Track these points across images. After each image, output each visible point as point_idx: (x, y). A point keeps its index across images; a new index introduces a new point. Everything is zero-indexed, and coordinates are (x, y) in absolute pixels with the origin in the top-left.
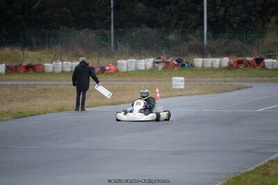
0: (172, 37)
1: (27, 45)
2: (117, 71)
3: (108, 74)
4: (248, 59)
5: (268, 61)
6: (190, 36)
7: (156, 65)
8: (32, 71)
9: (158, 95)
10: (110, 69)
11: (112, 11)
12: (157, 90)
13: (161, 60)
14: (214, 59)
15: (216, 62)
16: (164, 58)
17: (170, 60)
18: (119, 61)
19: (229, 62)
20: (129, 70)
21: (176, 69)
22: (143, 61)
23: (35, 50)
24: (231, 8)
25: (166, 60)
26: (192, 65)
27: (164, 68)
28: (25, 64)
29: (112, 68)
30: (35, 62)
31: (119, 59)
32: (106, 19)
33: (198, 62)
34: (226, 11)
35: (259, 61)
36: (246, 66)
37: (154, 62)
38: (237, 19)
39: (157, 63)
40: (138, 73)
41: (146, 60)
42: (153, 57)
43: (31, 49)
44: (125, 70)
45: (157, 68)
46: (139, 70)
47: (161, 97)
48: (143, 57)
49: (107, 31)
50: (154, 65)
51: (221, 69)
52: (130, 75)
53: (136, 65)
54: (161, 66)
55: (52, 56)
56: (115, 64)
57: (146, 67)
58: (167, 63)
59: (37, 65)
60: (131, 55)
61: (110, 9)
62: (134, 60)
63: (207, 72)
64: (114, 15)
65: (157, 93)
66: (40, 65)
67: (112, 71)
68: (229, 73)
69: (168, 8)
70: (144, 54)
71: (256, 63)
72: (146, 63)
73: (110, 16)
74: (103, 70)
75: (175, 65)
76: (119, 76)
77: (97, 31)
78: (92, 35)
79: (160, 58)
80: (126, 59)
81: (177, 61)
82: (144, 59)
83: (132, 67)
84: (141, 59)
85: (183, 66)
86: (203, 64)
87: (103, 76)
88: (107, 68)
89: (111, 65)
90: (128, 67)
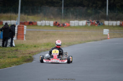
2: (69, 26)
6: (100, 11)
7: (87, 24)
10: (67, 25)
15: (114, 23)
17: (93, 22)
18: (71, 22)
19: (120, 23)
21: (96, 25)
25: (92, 21)
26: (104, 24)
27: (91, 25)
28: (28, 21)
29: (68, 24)
31: (71, 20)
33: (106, 23)
37: (87, 22)
38: (119, 4)
40: (79, 27)
41: (83, 21)
45: (88, 25)
50: (86, 24)
51: (116, 26)
53: (78, 23)
54: (89, 24)
56: (69, 23)
58: (93, 23)
59: (34, 22)
60: (76, 19)
62: (77, 21)
63: (110, 28)
67: (67, 26)
68: (120, 28)
72: (83, 23)
74: (63, 25)
75: (96, 24)
76: (71, 28)
79: (89, 21)
80: (74, 20)
81: (97, 22)
83: (76, 25)
84: (80, 21)
85: (100, 24)
86: (108, 24)
87: (63, 28)
88: (65, 24)
89: (67, 23)
90: (74, 24)
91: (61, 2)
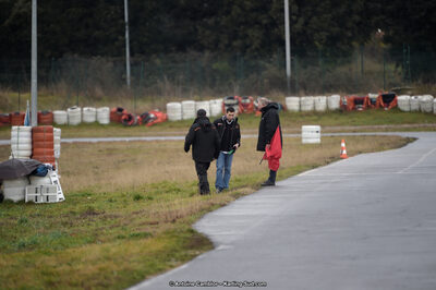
2: (166, 120)
3: (154, 125)
4: (371, 96)
5: (402, 99)
10: (156, 118)
13: (235, 102)
14: (317, 98)
15: (321, 102)
16: (238, 97)
17: (248, 101)
18: (169, 105)
19: (341, 102)
20: (185, 118)
22: (207, 103)
24: (315, 18)
25: (243, 101)
26: (284, 108)
27: (240, 114)
28: (24, 111)
29: (159, 115)
32: (117, 39)
33: (292, 102)
34: (306, 24)
35: (388, 99)
36: (368, 107)
37: (224, 105)
41: (212, 101)
44: (180, 118)
50: (223, 109)
51: (328, 112)
53: (195, 110)
56: (165, 110)
57: (211, 112)
58: (245, 105)
59: (43, 114)
60: (185, 94)
62: (192, 102)
63: (307, 118)
66: (48, 113)
67: (159, 120)
68: (343, 119)
71: (384, 102)
72: (213, 106)
74: (145, 119)
76: (171, 127)
78: (109, 64)
79: (232, 98)
80: (180, 102)
82: (209, 100)
83: (189, 115)
84: (201, 100)
86: (300, 106)
87: (146, 128)
88: (152, 115)
89: (157, 110)
90: (183, 113)
91: (120, 38)
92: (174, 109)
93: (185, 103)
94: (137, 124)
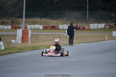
0: (112, 15)
1: (52, 17)
2: (89, 29)
3: (86, 30)
7: (106, 26)
8: (54, 29)
9: (107, 39)
10: (87, 28)
11: (88, 4)
12: (106, 37)
16: (109, 23)
17: (111, 24)
18: (90, 25)
20: (95, 28)
21: (114, 28)
22: (100, 24)
23: (55, 20)
25: (110, 24)
27: (109, 28)
28: (51, 25)
30: (55, 25)
31: (90, 24)
37: (105, 25)
39: (106, 25)
40: (98, 30)
41: (102, 24)
42: (105, 23)
43: (54, 19)
44: (93, 28)
45: (106, 28)
46: (99, 29)
47: (108, 40)
48: (100, 23)
49: (85, 12)
52: (95, 31)
53: (97, 26)
54: (108, 27)
55: (62, 22)
56: (89, 26)
57: (101, 27)
58: (111, 26)
59: (56, 26)
60: (95, 22)
61: (87, 3)
62: (97, 24)
64: (89, 5)
65: (106, 38)
66: (57, 26)
67: (87, 29)
69: (111, 3)
70: (101, 22)
72: (102, 25)
73: (87, 6)
74: (84, 28)
76: (90, 31)
77: (81, 12)
78: (79, 14)
79: (107, 24)
80: (93, 24)
81: (114, 25)
82: (101, 24)
83: (96, 28)
84: (99, 24)
87: (84, 31)
88: (86, 27)
89: (87, 26)
90: (94, 27)
92: (92, 26)
93: (95, 24)
94: (82, 30)
